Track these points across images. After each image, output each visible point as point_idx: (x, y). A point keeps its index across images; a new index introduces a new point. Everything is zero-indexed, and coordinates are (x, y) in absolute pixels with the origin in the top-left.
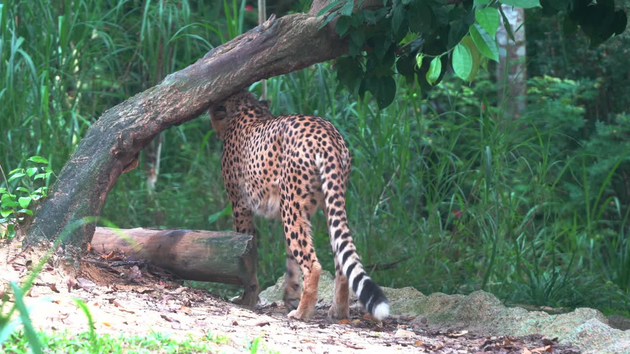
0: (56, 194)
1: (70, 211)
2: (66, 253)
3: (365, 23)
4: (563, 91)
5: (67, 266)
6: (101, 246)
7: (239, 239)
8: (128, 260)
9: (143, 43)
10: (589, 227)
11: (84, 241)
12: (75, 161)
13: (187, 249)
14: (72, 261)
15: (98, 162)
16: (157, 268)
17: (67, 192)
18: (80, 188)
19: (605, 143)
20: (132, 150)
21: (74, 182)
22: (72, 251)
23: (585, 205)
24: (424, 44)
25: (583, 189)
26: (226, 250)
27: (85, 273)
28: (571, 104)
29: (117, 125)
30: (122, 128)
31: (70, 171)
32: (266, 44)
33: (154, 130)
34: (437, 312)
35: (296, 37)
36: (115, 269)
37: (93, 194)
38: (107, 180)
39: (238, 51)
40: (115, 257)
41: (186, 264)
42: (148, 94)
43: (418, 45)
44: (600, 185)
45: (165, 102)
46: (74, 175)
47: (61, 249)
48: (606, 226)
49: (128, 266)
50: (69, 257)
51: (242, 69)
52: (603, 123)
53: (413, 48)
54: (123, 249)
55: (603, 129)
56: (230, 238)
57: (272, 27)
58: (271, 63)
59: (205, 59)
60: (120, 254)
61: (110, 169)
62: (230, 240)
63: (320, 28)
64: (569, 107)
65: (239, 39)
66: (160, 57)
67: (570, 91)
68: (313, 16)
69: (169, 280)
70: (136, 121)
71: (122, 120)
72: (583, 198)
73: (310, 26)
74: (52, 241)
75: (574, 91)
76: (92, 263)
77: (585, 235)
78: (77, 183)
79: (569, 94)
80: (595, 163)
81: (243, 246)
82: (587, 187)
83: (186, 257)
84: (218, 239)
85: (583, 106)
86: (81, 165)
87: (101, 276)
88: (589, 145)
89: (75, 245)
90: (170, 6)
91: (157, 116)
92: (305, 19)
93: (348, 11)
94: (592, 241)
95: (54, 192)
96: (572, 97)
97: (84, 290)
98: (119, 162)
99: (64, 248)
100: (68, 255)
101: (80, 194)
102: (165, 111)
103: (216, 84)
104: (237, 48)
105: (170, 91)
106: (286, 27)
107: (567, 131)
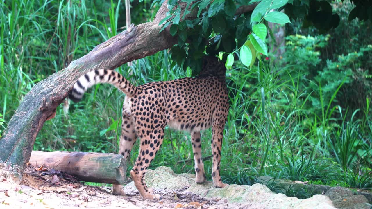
0: (7, 135)
1: (16, 145)
2: (14, 170)
3: (187, 28)
4: (307, 43)
5: (15, 178)
6: (35, 162)
7: (116, 157)
8: (51, 171)
9: (59, 27)
10: (324, 122)
11: (24, 162)
12: (18, 114)
13: (86, 164)
14: (17, 175)
15: (32, 115)
16: (69, 175)
17: (14, 133)
18: (21, 131)
19: (332, 73)
20: (52, 107)
21: (17, 127)
22: (17, 169)
23: (321, 109)
24: (222, 38)
25: (319, 100)
26: (109, 165)
27: (26, 181)
28: (312, 50)
29: (42, 93)
30: (45, 94)
31: (15, 121)
32: (129, 42)
33: (64, 95)
34: (233, 196)
35: (147, 37)
36: (43, 177)
37: (29, 134)
38: (37, 126)
39: (113, 46)
40: (43, 169)
41: (85, 173)
42: (60, 74)
43: (218, 39)
44: (330, 97)
45: (70, 78)
46: (18, 123)
47: (11, 168)
48: (333, 121)
49: (51, 175)
50: (16, 173)
51: (115, 57)
52: (331, 61)
53: (215, 41)
54: (48, 164)
55: (331, 65)
56: (111, 157)
57: (133, 31)
58: (132, 53)
59: (94, 51)
60: (46, 167)
61: (39, 119)
62: (111, 159)
63: (161, 31)
64: (311, 52)
65: (113, 39)
66: (69, 35)
67: (312, 42)
68: (156, 24)
69: (75, 182)
70: (54, 90)
71: (45, 89)
72: (320, 105)
73: (154, 30)
74: (5, 163)
75: (313, 43)
76: (30, 174)
77: (322, 128)
78: (19, 128)
79: (311, 44)
80: (326, 85)
81: (118, 162)
82: (322, 99)
83: (85, 169)
84: (104, 158)
85: (319, 51)
86: (22, 117)
87: (35, 182)
88: (323, 74)
89: (19, 165)
90: (74, 5)
91: (65, 87)
92: (152, 26)
93: (176, 22)
94: (326, 131)
95: (6, 134)
96: (312, 46)
97: (25, 193)
98: (44, 115)
99: (12, 167)
100: (15, 172)
101: (22, 135)
102: (70, 84)
103: (100, 66)
104: (112, 44)
105: (73, 72)
106: (141, 31)
107: (310, 65)
